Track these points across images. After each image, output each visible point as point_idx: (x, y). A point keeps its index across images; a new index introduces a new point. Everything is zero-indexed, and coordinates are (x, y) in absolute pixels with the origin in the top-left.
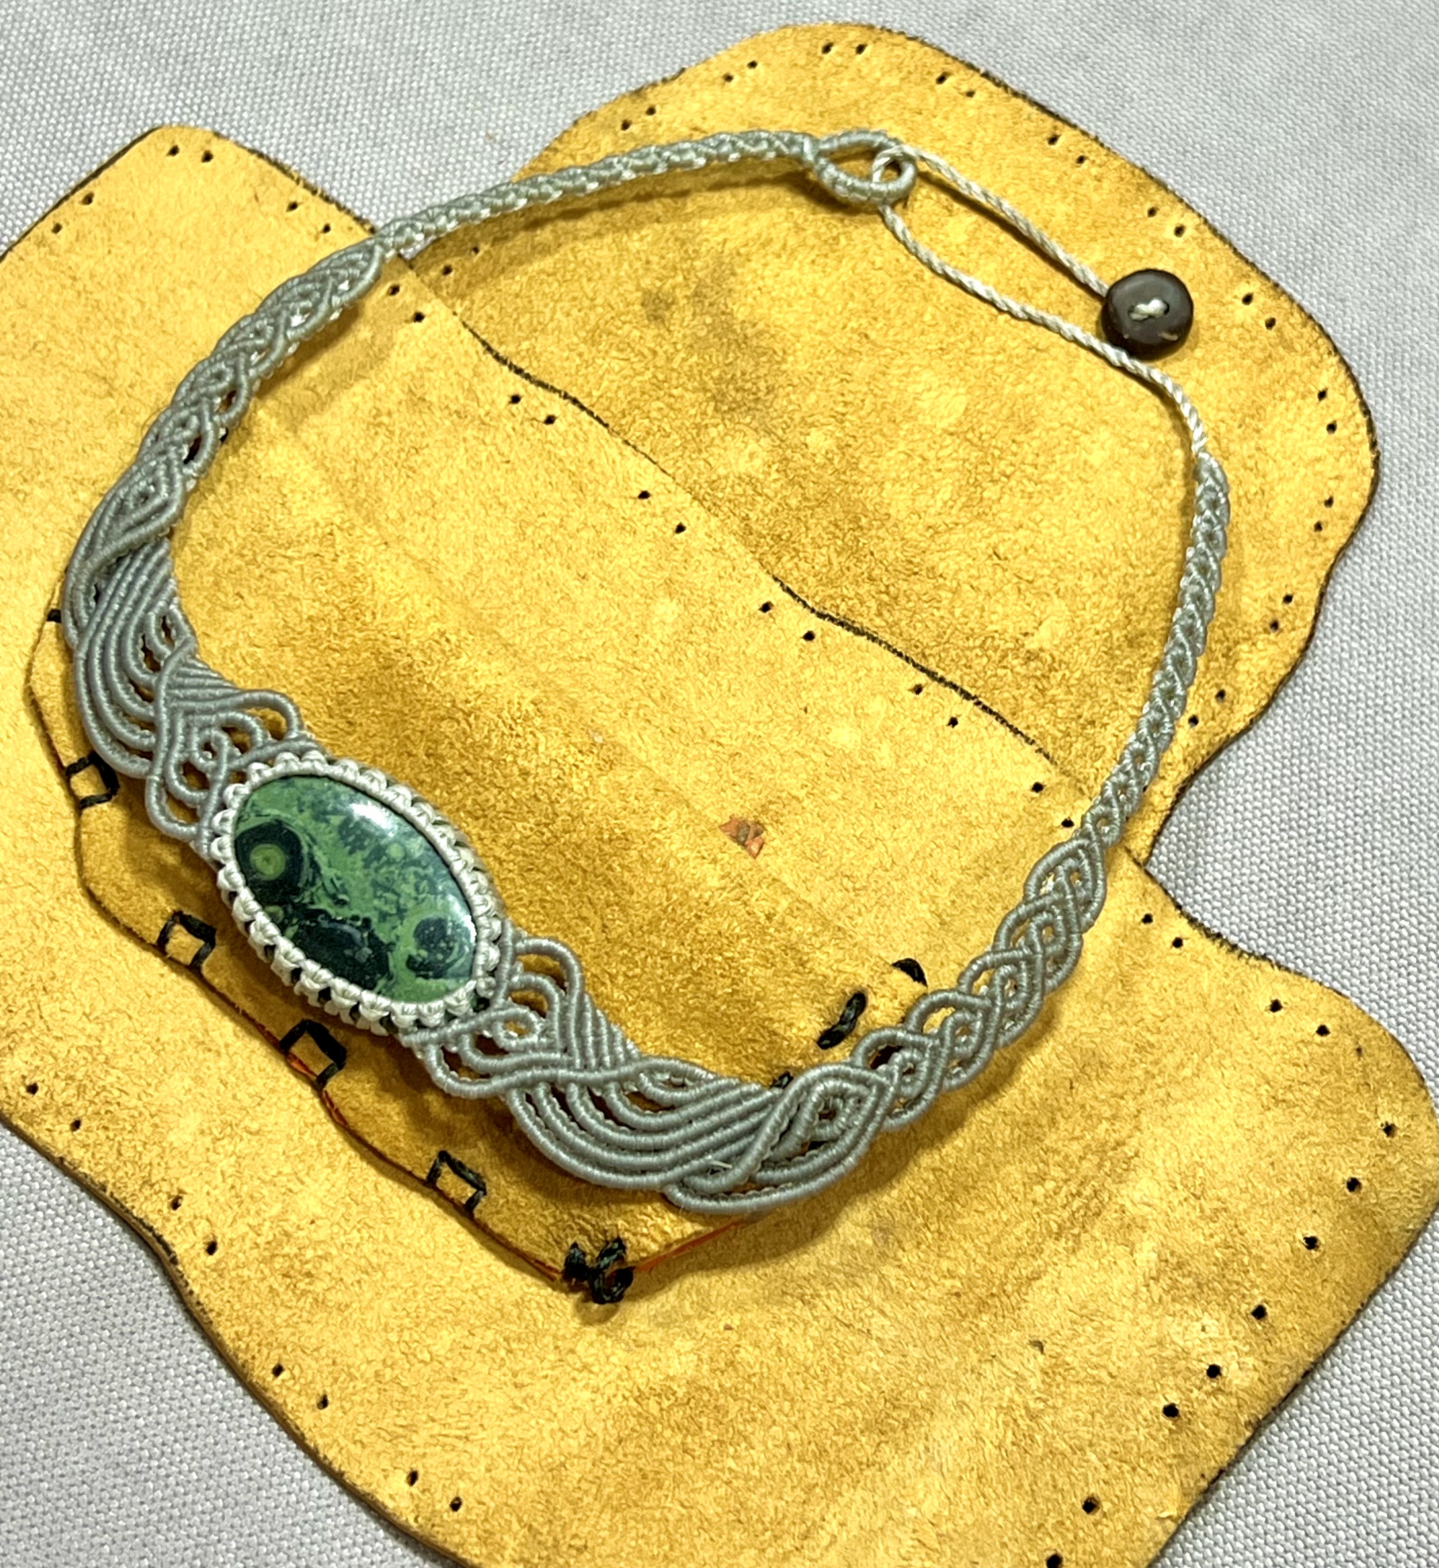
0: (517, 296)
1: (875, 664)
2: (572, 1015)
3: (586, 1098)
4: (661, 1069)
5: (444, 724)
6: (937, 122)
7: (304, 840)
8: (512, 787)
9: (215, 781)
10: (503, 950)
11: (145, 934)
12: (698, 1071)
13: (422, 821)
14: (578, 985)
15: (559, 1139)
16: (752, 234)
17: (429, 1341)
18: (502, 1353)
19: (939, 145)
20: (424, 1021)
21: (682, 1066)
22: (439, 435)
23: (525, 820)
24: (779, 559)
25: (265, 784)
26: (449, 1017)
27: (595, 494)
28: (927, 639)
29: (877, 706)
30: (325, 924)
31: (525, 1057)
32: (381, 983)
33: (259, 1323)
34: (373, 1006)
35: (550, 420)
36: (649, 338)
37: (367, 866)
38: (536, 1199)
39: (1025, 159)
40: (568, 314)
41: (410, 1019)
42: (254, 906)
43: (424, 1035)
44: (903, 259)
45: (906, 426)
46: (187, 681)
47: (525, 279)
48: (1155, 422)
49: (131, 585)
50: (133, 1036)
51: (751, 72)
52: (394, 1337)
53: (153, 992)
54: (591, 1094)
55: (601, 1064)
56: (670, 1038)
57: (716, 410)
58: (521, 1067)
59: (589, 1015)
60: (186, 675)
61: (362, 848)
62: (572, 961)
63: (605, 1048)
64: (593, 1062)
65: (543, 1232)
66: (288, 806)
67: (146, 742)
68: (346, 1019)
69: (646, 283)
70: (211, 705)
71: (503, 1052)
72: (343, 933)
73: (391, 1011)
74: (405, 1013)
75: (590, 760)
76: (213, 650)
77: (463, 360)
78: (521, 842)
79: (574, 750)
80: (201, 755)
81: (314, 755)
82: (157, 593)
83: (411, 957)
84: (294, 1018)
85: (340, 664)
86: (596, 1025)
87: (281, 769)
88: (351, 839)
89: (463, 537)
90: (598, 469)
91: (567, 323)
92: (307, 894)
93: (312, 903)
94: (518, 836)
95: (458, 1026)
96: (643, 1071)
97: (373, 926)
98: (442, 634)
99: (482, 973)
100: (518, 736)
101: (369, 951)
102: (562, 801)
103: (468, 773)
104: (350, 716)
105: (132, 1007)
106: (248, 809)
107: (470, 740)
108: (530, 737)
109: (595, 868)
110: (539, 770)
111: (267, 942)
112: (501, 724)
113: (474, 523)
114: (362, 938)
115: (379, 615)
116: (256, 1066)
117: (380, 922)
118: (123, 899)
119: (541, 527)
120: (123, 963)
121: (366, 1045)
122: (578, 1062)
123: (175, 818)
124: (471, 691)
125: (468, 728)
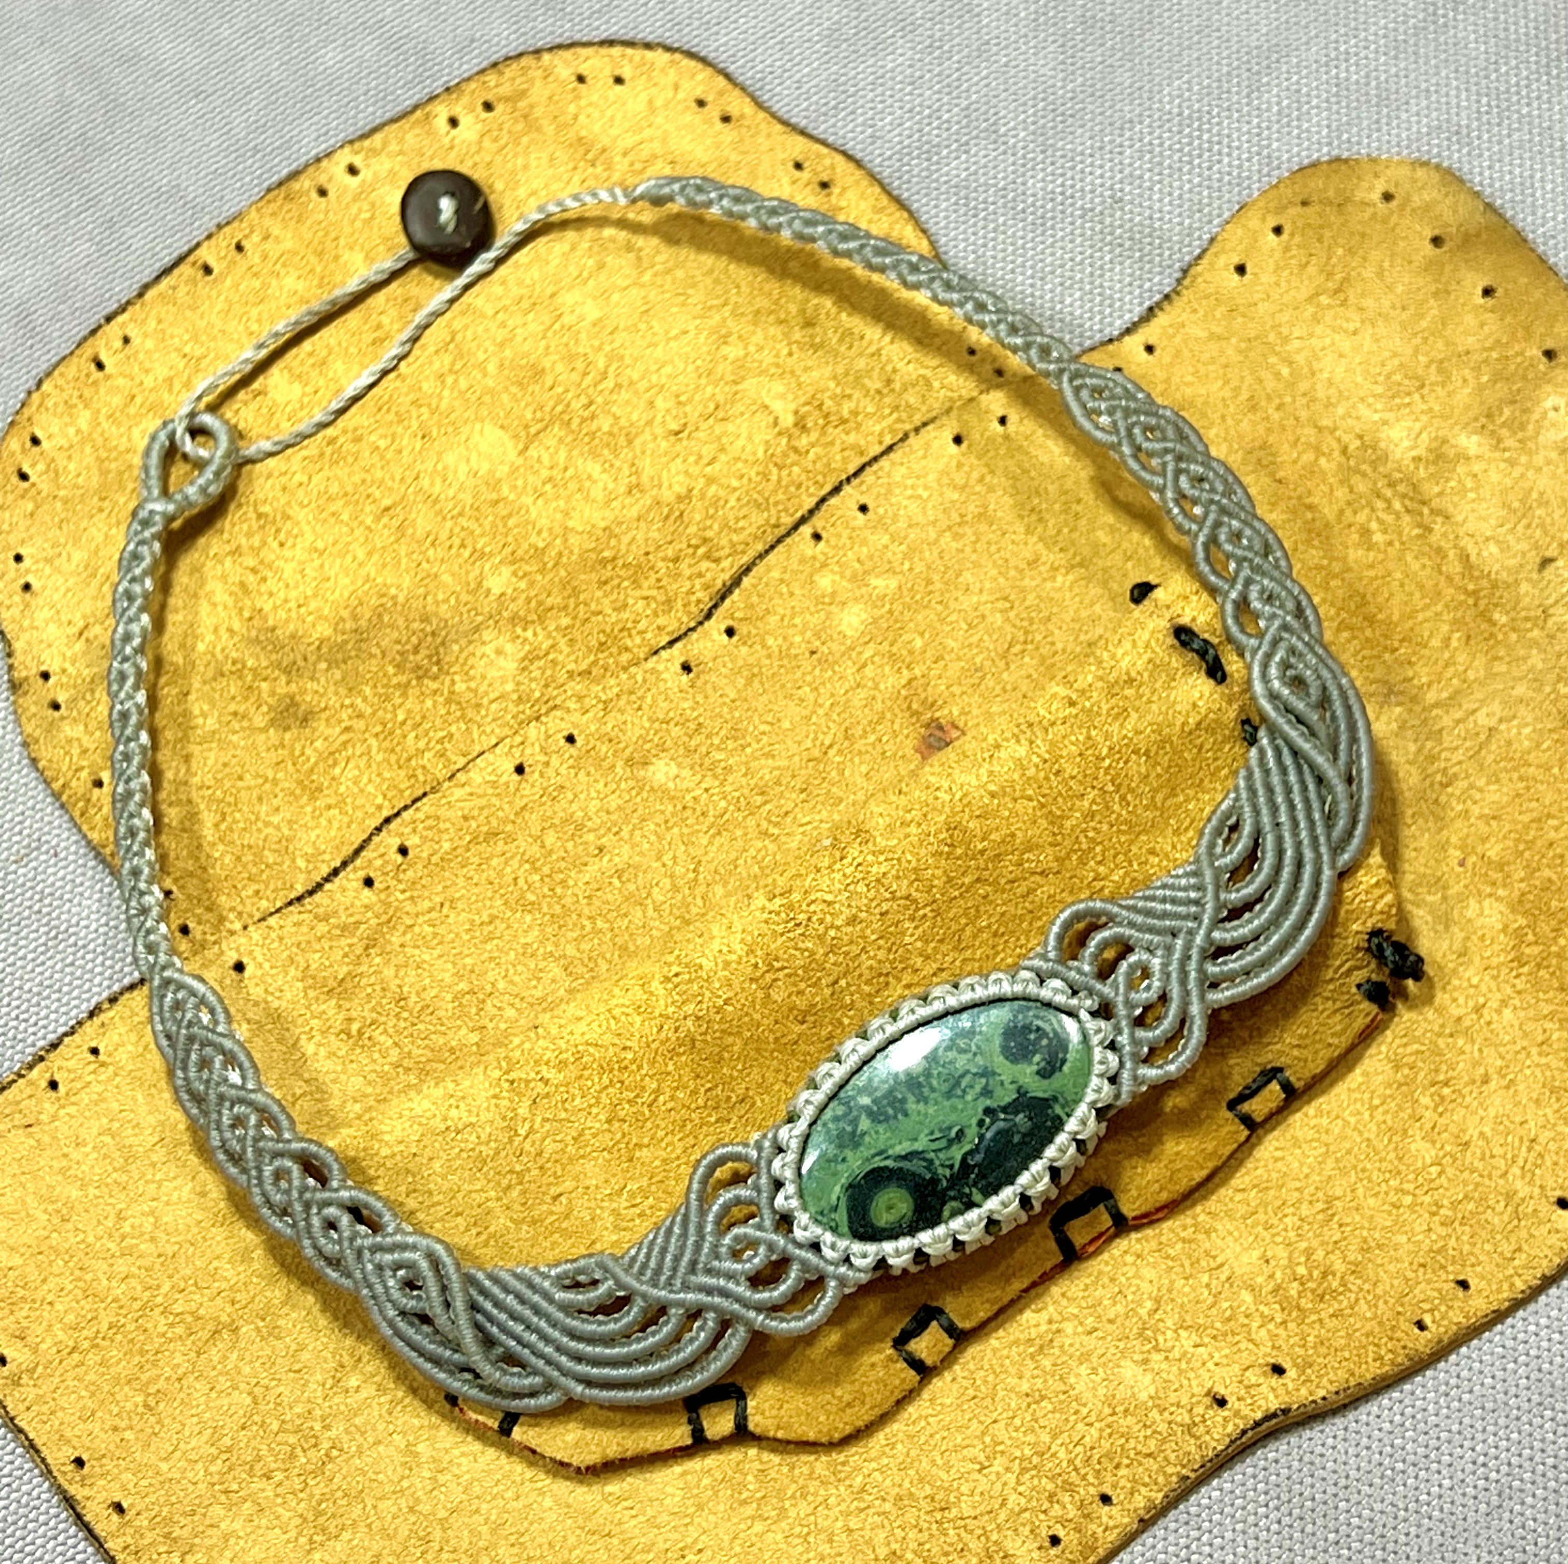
0: (238, 859)
1: (775, 574)
2: (1139, 919)
3: (1228, 925)
4: (1212, 846)
5: (775, 996)
6: (149, 381)
7: (878, 1162)
8: (864, 937)
9: (784, 1251)
10: (1054, 975)
11: (908, 1387)
12: (1224, 807)
13: (891, 1029)
14: (1109, 907)
15: (1264, 963)
16: (230, 602)
17: (1419, 1163)
18: (1446, 1091)
19: (177, 386)
20: (1111, 1073)
21: (1214, 822)
22: (389, 972)
23: (903, 933)
24: (627, 649)
25: (801, 1194)
26: (1112, 1046)
27: (506, 821)
28: (758, 519)
29: (825, 582)
30: (979, 1158)
31: (1174, 975)
32: (1058, 1110)
33: (1367, 1335)
34: (1083, 1122)
35: (403, 851)
36: (328, 732)
37: (926, 1101)
38: (1304, 1014)
39: (220, 305)
40: (277, 809)
41: (1106, 1086)
42: (941, 1230)
43: (1126, 1075)
44: (304, 453)
45: (505, 491)
46: (653, 1264)
47: (221, 847)
48: (566, 247)
49: (513, 1316)
50: (1017, 1422)
51: (27, 563)
52: (1408, 1200)
54: (1223, 920)
55: (1197, 902)
56: (1177, 832)
57: (435, 678)
58: (1183, 981)
59: (1140, 904)
60: (645, 1266)
61: (903, 1101)
62: (1082, 906)
63: (1181, 894)
64: (1193, 909)
65: (1338, 1017)
66: (834, 1174)
67: (711, 1324)
68: (1082, 1161)
69: (260, 721)
70: (691, 1240)
71: (1164, 998)
72: (993, 1139)
73: (1092, 1104)
74: (1098, 1091)
75: (853, 851)
76: (614, 1238)
77: (305, 929)
78: (927, 942)
79: (838, 866)
80: (749, 1260)
81: (784, 1133)
82: (531, 1285)
83: (1038, 1073)
84: (1045, 1237)
85: (672, 1098)
86: (1153, 899)
87: (789, 1174)
88: (890, 1111)
89: (520, 968)
90: (476, 813)
91: (286, 813)
92: (940, 1171)
93: (951, 1167)
94: (919, 944)
95: (1123, 1039)
96: (1212, 864)
97: (994, 1105)
98: (667, 979)
99: (1074, 1002)
100: (809, 919)
101: (1021, 1115)
102: (895, 887)
103: (836, 982)
104: (734, 1099)
105: (982, 1418)
106: (826, 1220)
107: (800, 972)
108: (813, 907)
109: (977, 868)
110: (853, 904)
111: (983, 1224)
112: (791, 935)
113: (507, 954)
114: (1004, 1119)
115: (628, 1043)
116: (1081, 1294)
117: (991, 1097)
118: (863, 1402)
119: (529, 885)
120: (930, 1420)
121: (1098, 1163)
122: (1190, 924)
123: (810, 1307)
124: (744, 959)
125: (786, 971)
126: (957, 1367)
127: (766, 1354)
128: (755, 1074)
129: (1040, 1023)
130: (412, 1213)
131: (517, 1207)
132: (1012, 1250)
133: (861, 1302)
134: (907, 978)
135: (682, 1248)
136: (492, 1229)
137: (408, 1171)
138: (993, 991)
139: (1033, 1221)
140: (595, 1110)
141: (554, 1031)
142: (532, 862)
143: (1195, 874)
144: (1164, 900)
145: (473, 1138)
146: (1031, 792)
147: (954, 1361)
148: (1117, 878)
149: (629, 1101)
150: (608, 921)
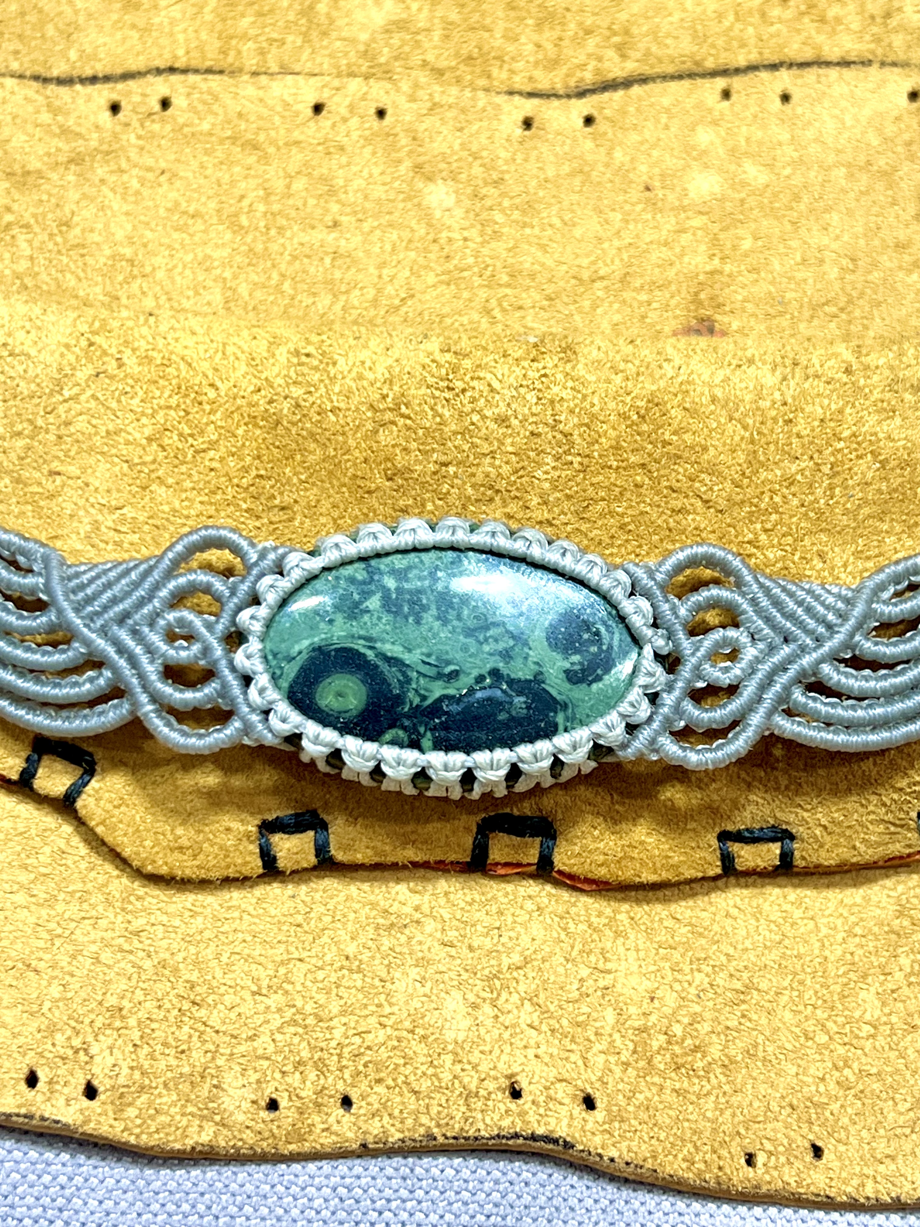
1: (667, 102)
2: (765, 602)
3: (843, 669)
4: (882, 587)
5: (381, 436)
7: (360, 646)
8: (501, 443)
9: (216, 662)
10: (647, 595)
11: (246, 871)
13: (462, 537)
14: (745, 572)
15: (849, 726)
17: (857, 1014)
20: (633, 721)
21: (900, 567)
22: (73, 195)
23: (539, 465)
24: (489, 76)
25: (269, 624)
26: (654, 698)
27: (273, 142)
30: (455, 708)
31: (760, 675)
32: (560, 719)
33: (695, 1132)
34: (575, 747)
35: (165, 104)
37: (445, 622)
38: (852, 803)
41: (620, 729)
42: (371, 747)
43: (645, 734)
46: (89, 591)
50: (320, 975)
52: (823, 1038)
53: (300, 919)
54: (841, 661)
55: (830, 627)
56: (857, 554)
58: (763, 687)
59: (777, 591)
60: (81, 587)
61: (425, 608)
62: (720, 553)
63: (819, 608)
64: (821, 630)
65: (881, 829)
66: (313, 629)
67: (102, 682)
68: (548, 782)
70: (140, 593)
71: (732, 690)
72: (480, 702)
73: (597, 736)
74: (611, 728)
75: (549, 361)
76: (79, 547)
77: (30, 108)
78: (555, 488)
79: (525, 364)
80: (177, 649)
81: (293, 559)
83: (567, 672)
84: (467, 829)
85: (222, 459)
86: (791, 595)
87: (271, 598)
88: (406, 609)
89: (188, 272)
90: (253, 118)
92: (411, 695)
93: (424, 698)
94: (547, 485)
95: (668, 700)
96: (870, 602)
97: (505, 671)
98: (297, 353)
99: (649, 632)
100: (464, 391)
101: (522, 699)
102: (562, 418)
103: (446, 465)
104: (277, 502)
105: (292, 949)
106: (274, 663)
107: (421, 432)
108: (475, 383)
109: (650, 455)
110: (514, 406)
111: (413, 770)
112: (437, 393)
113: (186, 252)
114: (504, 692)
115: (219, 384)
116: (462, 905)
117: (507, 663)
118: (195, 856)
119: (251, 209)
120: (245, 916)
121: (562, 798)
122: (808, 641)
123: (202, 731)
124: (378, 385)
125: (408, 422)
126: (304, 888)
127: (140, 750)
128: (312, 494)
129: (603, 630)
131: (13, 456)
132: (428, 821)
133: (258, 766)
134: (513, 508)
135: (127, 594)
138: (580, 569)
139: (463, 804)
140: (144, 420)
141: (163, 328)
142: (268, 193)
143: (848, 601)
145: (20, 368)
146: (750, 422)
147: (307, 881)
148: (771, 556)
149: (181, 435)
150: (295, 289)
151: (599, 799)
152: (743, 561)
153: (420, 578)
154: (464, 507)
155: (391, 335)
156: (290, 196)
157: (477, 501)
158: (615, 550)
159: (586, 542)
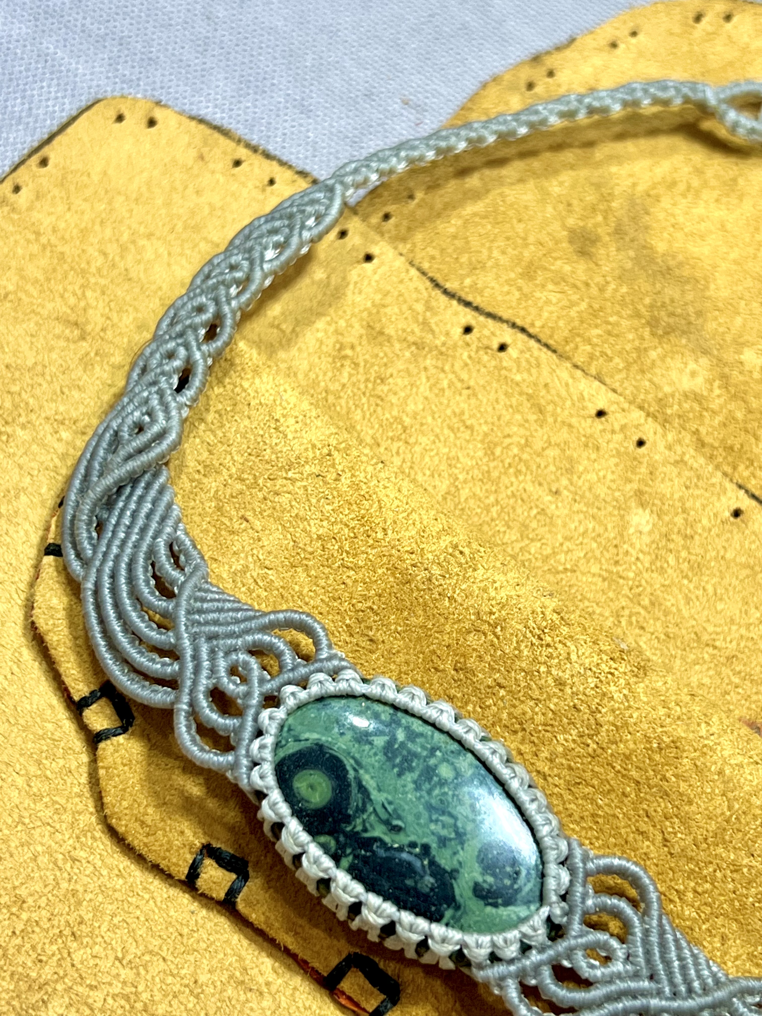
0: (455, 237)
2: (654, 939)
4: (751, 992)
5: (471, 637)
7: (349, 764)
8: (549, 698)
9: (248, 707)
10: (572, 871)
11: (174, 870)
13: (471, 739)
14: (655, 906)
16: (657, 179)
20: (500, 954)
22: (400, 365)
23: (565, 731)
24: (735, 468)
25: (300, 706)
26: (525, 948)
27: (555, 415)
30: (382, 853)
31: (613, 988)
32: (448, 913)
34: (444, 940)
36: (580, 272)
37: (418, 787)
40: (504, 253)
41: (484, 952)
42: (304, 837)
43: (501, 969)
46: (206, 606)
47: (460, 222)
50: (169, 980)
51: (633, 40)
53: (185, 931)
55: (690, 990)
56: (751, 956)
57: (652, 334)
58: (610, 998)
59: (670, 937)
60: (203, 600)
61: (411, 769)
62: (646, 880)
63: (692, 972)
64: (683, 988)
66: (327, 730)
67: (169, 670)
68: (411, 954)
69: (571, 222)
70: (235, 628)
71: (587, 984)
72: (402, 861)
73: (466, 945)
74: (479, 946)
75: (623, 667)
76: (225, 576)
77: (414, 296)
78: (565, 755)
79: (605, 657)
80: (230, 681)
81: (349, 674)
82: (163, 519)
83: (476, 884)
84: (340, 952)
85: (356, 581)
86: (679, 948)
87: (315, 690)
88: (398, 760)
89: (436, 459)
90: (553, 392)
91: (504, 260)
92: (359, 821)
93: (365, 830)
94: (560, 749)
95: (535, 957)
96: (734, 995)
97: (434, 852)
98: (455, 547)
99: (554, 898)
100: (548, 645)
101: (432, 880)
102: (603, 711)
103: (501, 686)
104: (371, 633)
105: (165, 948)
106: (285, 734)
107: (499, 653)
108: (560, 646)
109: (648, 779)
110: (575, 679)
111: (322, 875)
112: (529, 635)
113: (445, 446)
114: (423, 866)
115: (390, 532)
116: (300, 1005)
117: (440, 847)
118: (148, 835)
119: (508, 447)
120: (151, 902)
121: (420, 978)
122: (667, 990)
123: (207, 748)
124: (494, 602)
125: (495, 640)
126: (204, 912)
128: (398, 644)
129: (523, 873)
130: (202, 420)
131: (228, 491)
132: (316, 926)
133: (232, 803)
134: (526, 748)
135: (227, 624)
136: (205, 480)
137: (235, 405)
138: (538, 819)
139: (344, 928)
140: (325, 523)
141: (382, 475)
142: (527, 444)
143: (717, 983)
144: (681, 958)
145: (275, 441)
146: (737, 806)
147: (209, 909)
148: (687, 913)
149: (340, 547)
150: (499, 515)
151: (445, 998)
152: (659, 899)
153: (423, 747)
154: (493, 725)
155: (528, 578)
156: (539, 455)
157: (505, 726)
158: (577, 829)
159: (561, 808)
